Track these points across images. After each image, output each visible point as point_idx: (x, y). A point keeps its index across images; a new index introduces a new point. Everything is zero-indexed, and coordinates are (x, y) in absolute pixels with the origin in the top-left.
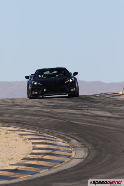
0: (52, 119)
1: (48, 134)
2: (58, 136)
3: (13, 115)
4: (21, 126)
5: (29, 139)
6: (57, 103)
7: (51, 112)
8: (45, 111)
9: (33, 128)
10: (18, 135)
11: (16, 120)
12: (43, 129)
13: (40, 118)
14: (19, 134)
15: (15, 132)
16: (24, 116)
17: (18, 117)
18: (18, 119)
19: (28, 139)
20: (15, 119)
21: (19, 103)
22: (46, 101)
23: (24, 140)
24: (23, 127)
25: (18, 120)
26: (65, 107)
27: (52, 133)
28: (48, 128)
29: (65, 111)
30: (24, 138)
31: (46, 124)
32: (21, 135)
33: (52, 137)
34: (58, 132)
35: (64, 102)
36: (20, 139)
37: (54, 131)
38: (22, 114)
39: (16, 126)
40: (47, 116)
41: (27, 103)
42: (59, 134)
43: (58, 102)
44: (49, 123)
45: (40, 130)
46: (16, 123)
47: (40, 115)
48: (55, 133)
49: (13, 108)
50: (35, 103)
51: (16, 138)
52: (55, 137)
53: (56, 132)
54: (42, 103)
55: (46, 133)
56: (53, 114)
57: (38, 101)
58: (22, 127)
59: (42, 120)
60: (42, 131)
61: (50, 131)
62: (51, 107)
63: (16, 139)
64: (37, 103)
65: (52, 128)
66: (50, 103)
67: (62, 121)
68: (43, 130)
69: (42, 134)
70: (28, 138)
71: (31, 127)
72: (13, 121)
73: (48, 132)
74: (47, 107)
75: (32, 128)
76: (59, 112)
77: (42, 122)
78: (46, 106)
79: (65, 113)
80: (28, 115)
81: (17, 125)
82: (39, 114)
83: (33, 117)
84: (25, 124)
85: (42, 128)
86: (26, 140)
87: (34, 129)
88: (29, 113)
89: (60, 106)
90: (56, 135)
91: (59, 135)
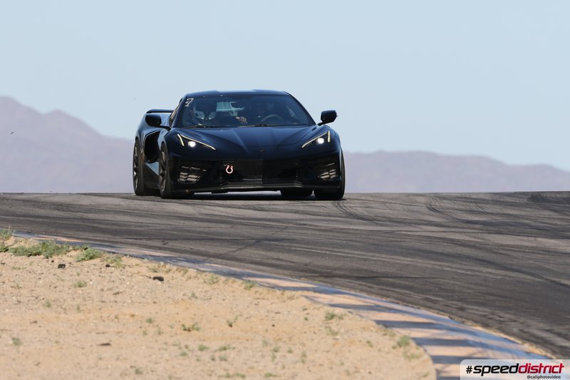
0: (490, 270)
1: (486, 325)
2: (525, 336)
3: (347, 251)
4: (380, 292)
5: (420, 342)
6: (497, 214)
7: (481, 244)
8: (458, 240)
9: (426, 299)
10: (374, 324)
11: (358, 270)
12: (465, 306)
13: (447, 266)
14: (378, 322)
15: (364, 313)
16: (385, 257)
17: (366, 260)
18: (365, 268)
19: (413, 344)
20: (355, 265)
21: (360, 211)
22: (456, 207)
23: (400, 344)
24: (388, 297)
25: (365, 270)
26: (529, 230)
27: (501, 322)
28: (482, 304)
29: (531, 241)
30: (397, 338)
31: (472, 286)
32: (387, 325)
33: (503, 335)
34: (522, 321)
35: (523, 213)
36: (385, 341)
37: (508, 316)
38: (378, 247)
39: (361, 290)
40: (469, 258)
41: (389, 211)
42: (528, 326)
43: (499, 211)
44: (481, 285)
45: (454, 311)
46: (358, 278)
47: (442, 254)
48: (511, 320)
49: (341, 226)
50: (418, 212)
51: (367, 335)
52: (512, 339)
53: (513, 317)
54: (442, 213)
55: (476, 322)
56: (490, 251)
57: (425, 203)
58: (382, 296)
59: (456, 273)
60: (460, 313)
61: (493, 314)
62: (477, 226)
63: (369, 339)
64: (425, 210)
65: (497, 304)
66: (471, 212)
67: (528, 277)
68: (462, 309)
69: (463, 322)
70: (414, 339)
71: (417, 297)
72: (347, 273)
73: (483, 319)
74: (464, 225)
75: (421, 302)
76: (513, 246)
77: (454, 279)
78: (460, 225)
79: (534, 250)
80: (402, 254)
81: (365, 288)
82: (440, 250)
83: (420, 262)
84: (393, 285)
85: (460, 304)
86: (407, 344)
87: (430, 304)
88: (404, 244)
89: (512, 226)
90: (515, 330)
91: (526, 330)
